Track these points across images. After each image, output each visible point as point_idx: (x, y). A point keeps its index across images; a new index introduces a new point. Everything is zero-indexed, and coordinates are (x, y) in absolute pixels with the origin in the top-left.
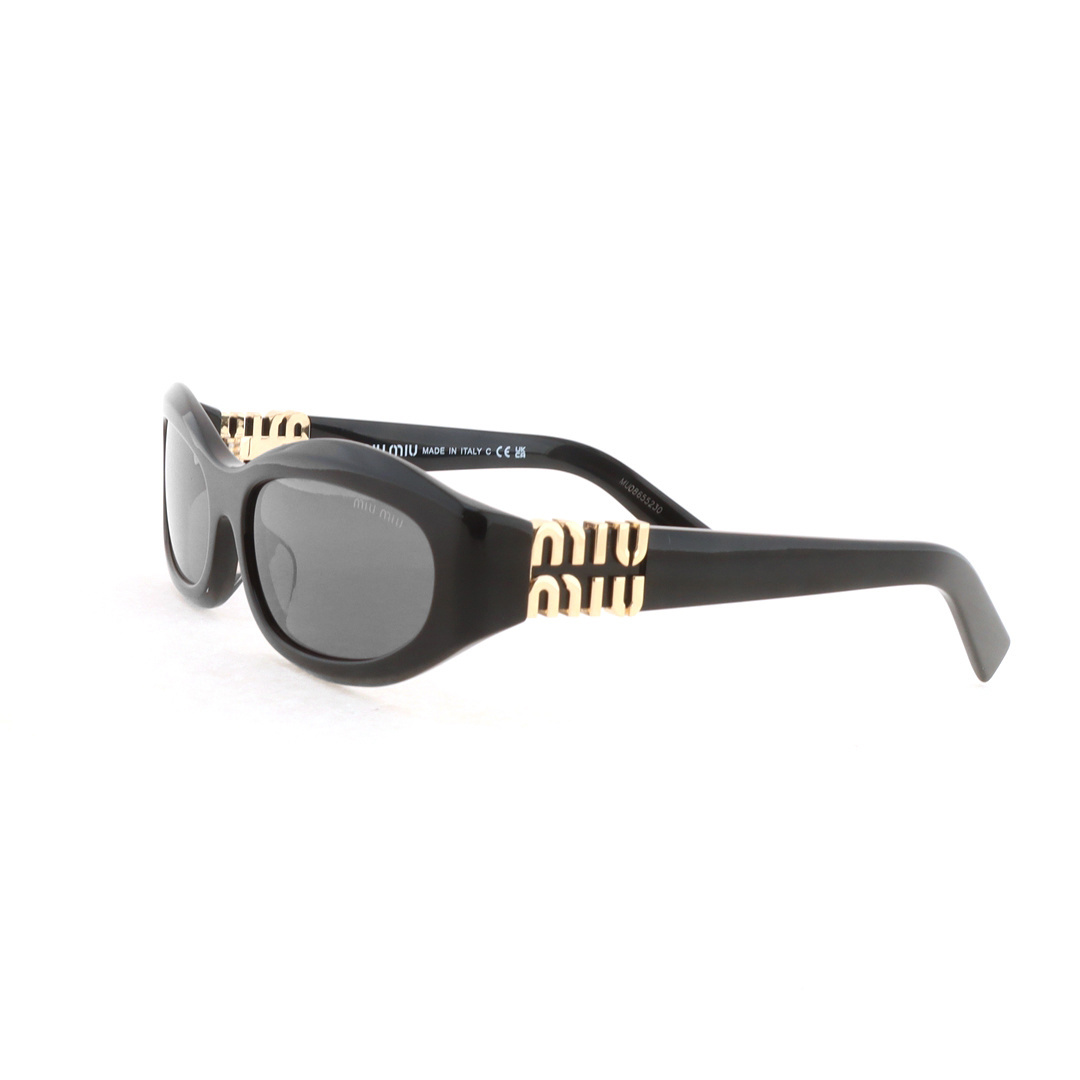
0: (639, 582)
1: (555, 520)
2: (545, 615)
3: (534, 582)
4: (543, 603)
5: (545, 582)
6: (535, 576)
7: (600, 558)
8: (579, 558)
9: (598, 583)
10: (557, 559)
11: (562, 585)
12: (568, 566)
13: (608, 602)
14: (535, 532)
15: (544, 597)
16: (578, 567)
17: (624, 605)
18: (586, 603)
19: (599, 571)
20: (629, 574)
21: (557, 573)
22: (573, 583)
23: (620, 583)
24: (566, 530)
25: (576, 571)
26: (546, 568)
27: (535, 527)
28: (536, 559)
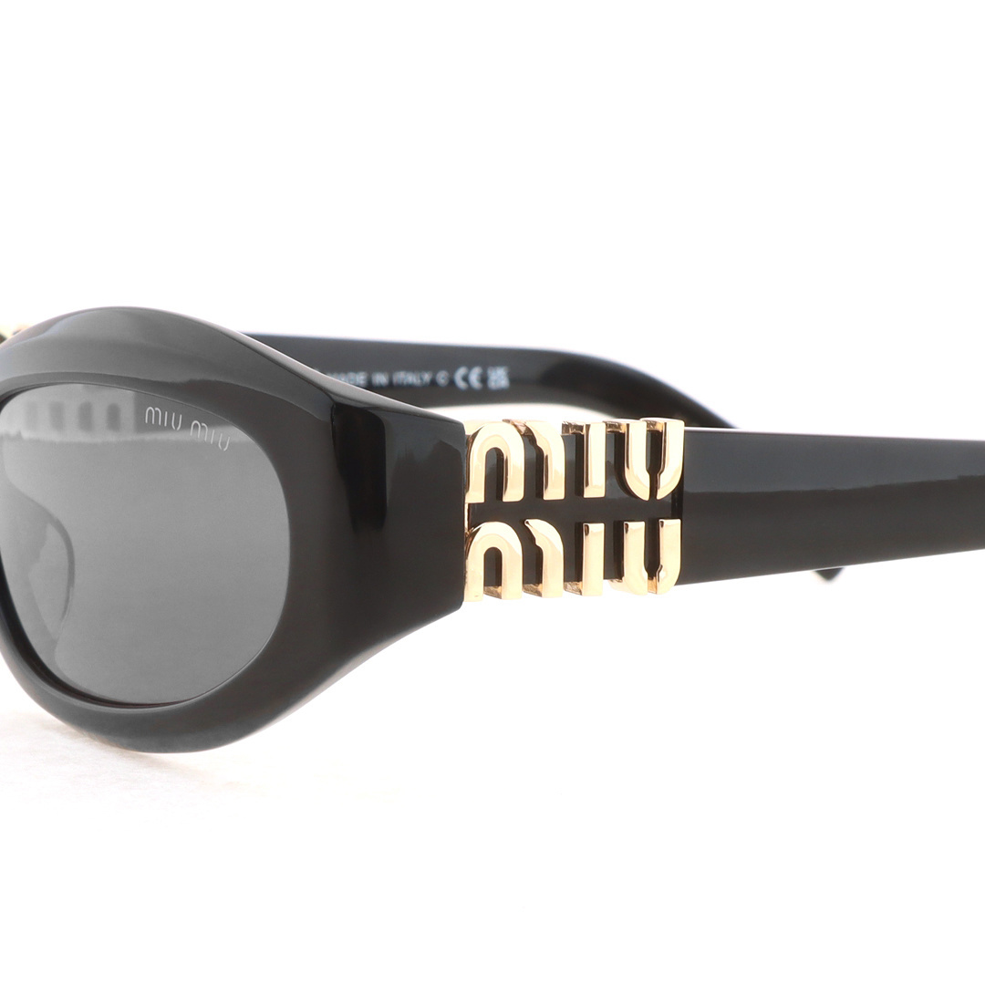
0: (671, 531)
1: (508, 421)
2: (499, 596)
3: (473, 535)
4: (494, 574)
5: (495, 534)
6: (475, 523)
7: (596, 486)
8: (555, 490)
9: (595, 536)
10: (514, 492)
11: (527, 539)
12: (534, 503)
13: (614, 568)
14: (468, 442)
15: (494, 560)
16: (554, 504)
17: (645, 574)
18: (574, 571)
19: (596, 510)
20: (653, 513)
21: (517, 516)
22: (547, 535)
23: (635, 533)
24: (529, 437)
25: (550, 512)
26: (494, 508)
27: (469, 432)
28: (476, 494)
